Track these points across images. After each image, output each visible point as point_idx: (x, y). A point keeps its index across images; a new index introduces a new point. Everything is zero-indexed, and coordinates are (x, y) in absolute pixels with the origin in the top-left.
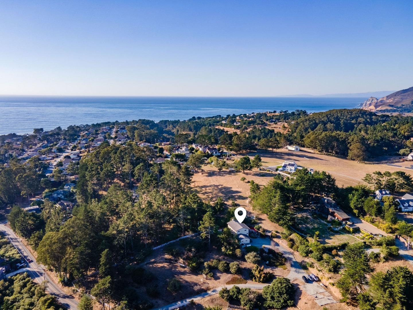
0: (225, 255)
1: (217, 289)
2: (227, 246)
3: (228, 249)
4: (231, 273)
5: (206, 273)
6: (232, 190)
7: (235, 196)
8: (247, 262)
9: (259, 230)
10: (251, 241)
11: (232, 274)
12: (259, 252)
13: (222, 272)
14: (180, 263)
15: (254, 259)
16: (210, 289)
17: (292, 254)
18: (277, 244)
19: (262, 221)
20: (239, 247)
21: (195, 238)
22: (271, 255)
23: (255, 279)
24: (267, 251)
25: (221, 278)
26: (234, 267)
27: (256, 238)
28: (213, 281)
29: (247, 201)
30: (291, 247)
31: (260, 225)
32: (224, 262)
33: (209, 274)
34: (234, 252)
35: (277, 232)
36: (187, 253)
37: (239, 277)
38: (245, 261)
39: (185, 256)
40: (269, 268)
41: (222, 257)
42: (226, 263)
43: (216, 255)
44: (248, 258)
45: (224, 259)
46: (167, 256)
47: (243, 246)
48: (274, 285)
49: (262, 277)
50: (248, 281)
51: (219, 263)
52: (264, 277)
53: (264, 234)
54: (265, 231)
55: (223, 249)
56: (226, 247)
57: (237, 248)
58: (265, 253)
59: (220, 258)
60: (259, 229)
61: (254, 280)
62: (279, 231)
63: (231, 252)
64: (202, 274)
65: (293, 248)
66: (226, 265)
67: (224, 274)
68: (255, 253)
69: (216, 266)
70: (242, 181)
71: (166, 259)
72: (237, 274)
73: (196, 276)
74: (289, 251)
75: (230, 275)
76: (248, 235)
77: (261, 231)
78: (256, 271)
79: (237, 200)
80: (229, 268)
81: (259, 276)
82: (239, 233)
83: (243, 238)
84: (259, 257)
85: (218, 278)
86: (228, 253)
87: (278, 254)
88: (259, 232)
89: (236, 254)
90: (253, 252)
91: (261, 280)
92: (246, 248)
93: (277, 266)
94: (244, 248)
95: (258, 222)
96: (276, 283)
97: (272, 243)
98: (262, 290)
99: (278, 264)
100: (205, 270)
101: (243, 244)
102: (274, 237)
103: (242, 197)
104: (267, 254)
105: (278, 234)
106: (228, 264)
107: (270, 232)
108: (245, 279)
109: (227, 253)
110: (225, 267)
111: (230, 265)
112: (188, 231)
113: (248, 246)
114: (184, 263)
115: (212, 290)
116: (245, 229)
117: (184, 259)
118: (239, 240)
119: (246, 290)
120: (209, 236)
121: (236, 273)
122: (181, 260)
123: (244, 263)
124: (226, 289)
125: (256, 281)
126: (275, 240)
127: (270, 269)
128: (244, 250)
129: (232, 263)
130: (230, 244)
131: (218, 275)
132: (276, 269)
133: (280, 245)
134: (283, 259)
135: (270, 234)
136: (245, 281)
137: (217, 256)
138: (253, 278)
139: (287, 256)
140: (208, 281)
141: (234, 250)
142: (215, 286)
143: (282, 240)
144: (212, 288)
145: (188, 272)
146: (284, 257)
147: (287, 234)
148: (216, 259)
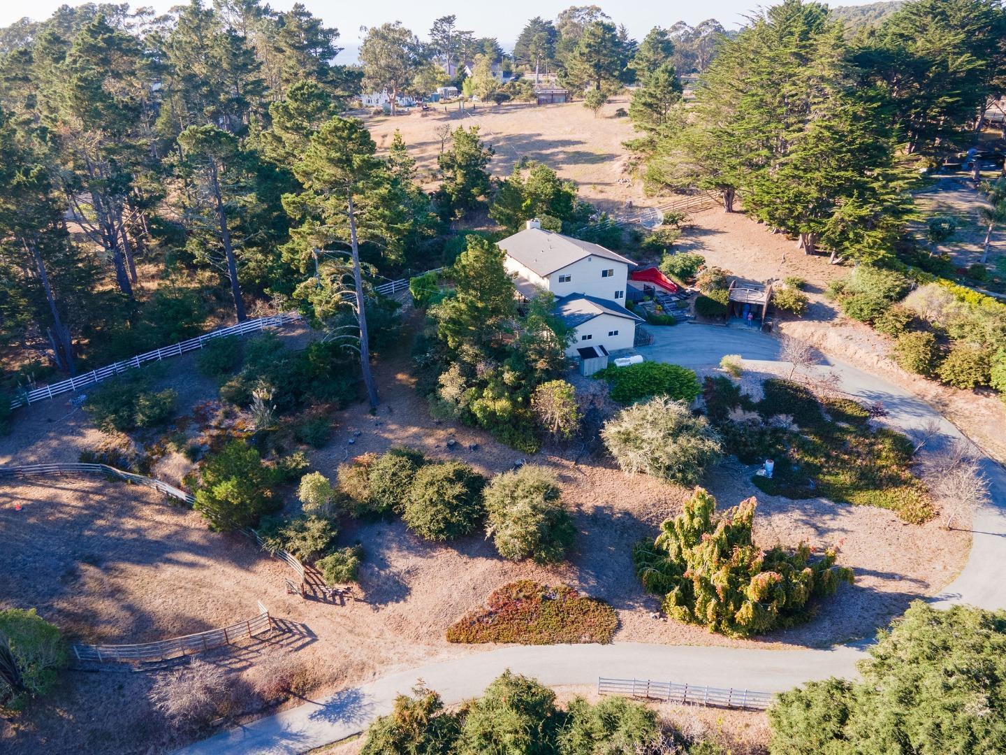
0: (468, 421)
1: (366, 687)
2: (481, 366)
3: (482, 385)
4: (490, 551)
5: (305, 553)
6: (543, 141)
8: (618, 467)
9: (693, 283)
10: (641, 341)
11: (501, 558)
12: (699, 403)
13: (424, 546)
14: (167, 479)
15: (671, 448)
16: (316, 685)
17: (939, 408)
18: (815, 356)
19: (703, 238)
20: (559, 370)
21: (299, 331)
22: (784, 420)
23: (686, 599)
24: (757, 395)
25: (416, 586)
26: (522, 506)
27: (672, 322)
29: (616, 167)
30: (929, 369)
31: (693, 254)
32: (449, 468)
33: (329, 559)
34: (527, 401)
35: (803, 286)
36: (229, 415)
37: (556, 583)
38: (598, 454)
39: (204, 438)
40: (782, 510)
41: (441, 434)
42: (459, 475)
43: (404, 424)
44: (627, 439)
45: (453, 447)
46: (95, 438)
47: (591, 366)
49: (751, 593)
50: (624, 615)
51: (410, 477)
52: (768, 595)
53: (722, 297)
54: (723, 282)
55: (450, 386)
56: (469, 372)
57: (549, 375)
58: (747, 404)
59: (430, 441)
60: (687, 274)
61: (676, 611)
62: (812, 280)
63: (502, 405)
64: (280, 556)
65: (945, 370)
66: (458, 489)
67: (446, 557)
68: (677, 409)
69: (386, 500)
70: (590, 112)
71: (87, 456)
72: (540, 561)
74: (907, 393)
75: (483, 565)
76: (622, 302)
77: (701, 286)
78: (695, 536)
79: (565, 166)
80: (484, 516)
81: (720, 579)
82: (564, 290)
83: (592, 317)
84: (707, 434)
85: (396, 590)
86: (484, 409)
87: (836, 412)
88: (689, 289)
89: (537, 416)
90: (658, 402)
91: (745, 613)
92: (610, 375)
93: (841, 497)
94: (600, 374)
95: (679, 242)
97: (792, 350)
98: (762, 722)
99: (845, 478)
100: (303, 529)
101: (588, 353)
102: (788, 314)
103: (591, 154)
104: (754, 415)
105: (813, 298)
106: (476, 485)
107: (757, 287)
108: (600, 601)
109: (476, 407)
110: (453, 508)
111: (486, 491)
112: (267, 299)
113: (620, 362)
114: (189, 479)
115: (325, 696)
116: (608, 266)
117: (193, 454)
118: (565, 326)
121: (528, 555)
122: (176, 463)
123: (599, 471)
125: (692, 618)
126: (795, 330)
127: (797, 514)
128: (594, 387)
129: (509, 478)
130: (498, 354)
131: (399, 561)
132: (843, 520)
133: (830, 357)
134: (884, 446)
135: (761, 298)
136: (599, 616)
137: (414, 430)
138: (672, 595)
139: (902, 422)
140: (315, 616)
141: (525, 387)
142: (358, 656)
143: (846, 331)
144: (334, 679)
145: (195, 537)
146: (883, 432)
147: (875, 295)
148: (398, 453)
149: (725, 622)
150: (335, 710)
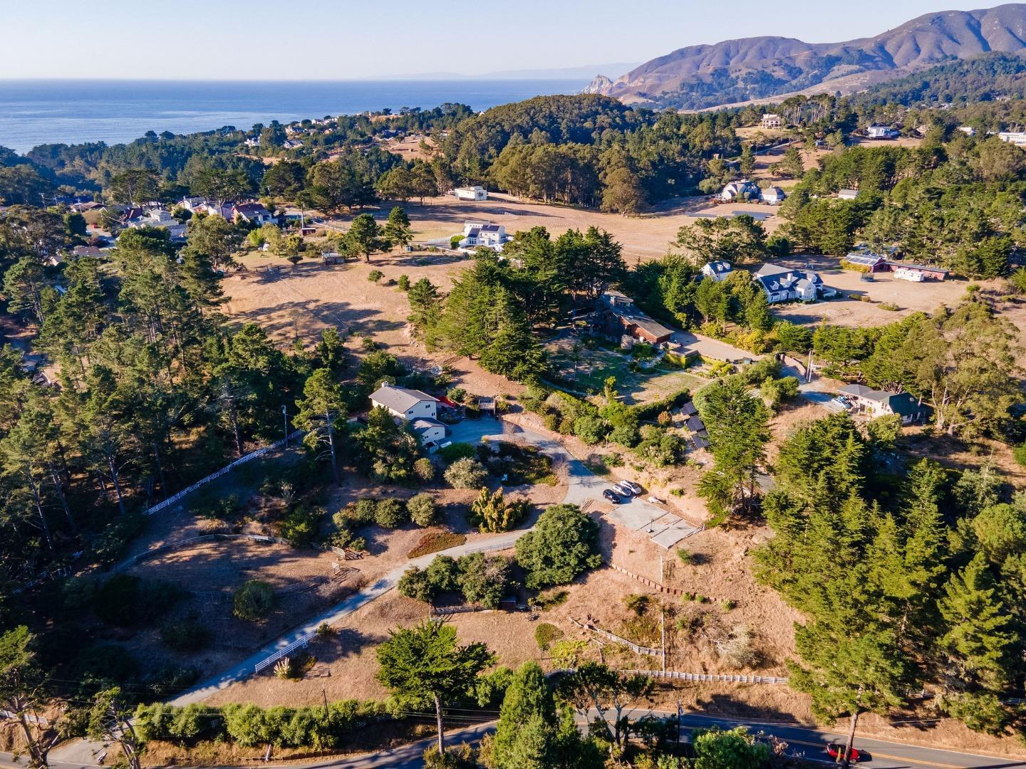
0: (388, 481)
1: (386, 578)
2: (389, 458)
3: (390, 466)
4: (415, 526)
5: (342, 543)
6: (352, 310)
7: (366, 323)
8: (453, 488)
9: (463, 402)
10: (448, 433)
11: (419, 527)
12: (477, 457)
13: (388, 531)
14: (252, 533)
15: (471, 476)
16: (368, 582)
17: (560, 443)
18: (518, 429)
19: (462, 377)
20: (423, 452)
21: (278, 455)
22: (508, 458)
23: (486, 525)
24: (497, 449)
25: (389, 545)
26: (424, 507)
27: (457, 422)
28: (368, 558)
29: (406, 332)
30: (556, 428)
31: (460, 387)
32: (391, 500)
33: (354, 543)
34: (411, 470)
35: (509, 398)
36: (268, 501)
37: (440, 532)
38: (445, 485)
39: (263, 512)
40: (512, 491)
41: (377, 489)
42: (395, 503)
43: (359, 488)
44: (454, 476)
45: (384, 493)
46: (203, 524)
47: (432, 450)
48: (545, 528)
49: (505, 517)
50: (466, 536)
51: (376, 508)
52: (510, 515)
53: (476, 408)
54: (476, 400)
55: (379, 468)
56: (384, 461)
57: (419, 457)
58: (494, 454)
59: (374, 493)
60: (460, 399)
61: (483, 529)
62: (513, 394)
63: (403, 472)
64: (330, 549)
65: (561, 429)
66: (397, 507)
67: (398, 533)
68: (470, 461)
69: (368, 517)
70: (373, 283)
71: (202, 533)
72: (435, 525)
73: (314, 560)
74: (551, 439)
75: (412, 532)
76: (435, 417)
77: (466, 403)
78: (485, 503)
79: (376, 333)
80: (409, 514)
81: (495, 515)
82: (412, 417)
83: (428, 428)
84: (482, 469)
85: (384, 548)
86: (396, 475)
87: (526, 451)
88: (461, 404)
89: (417, 473)
90: (463, 460)
91: (505, 523)
92: (441, 452)
93: (531, 483)
94: (437, 452)
95: (452, 380)
96: (550, 522)
97: (507, 428)
98: (514, 549)
99: (533, 475)
100: (339, 535)
101: (430, 445)
102: (504, 412)
103: (388, 322)
104: (498, 458)
105: (513, 403)
106: (403, 505)
107: (489, 400)
108: (457, 533)
109: (392, 474)
110: (397, 514)
111: (408, 506)
112: (253, 441)
113: (443, 446)
114: (265, 531)
115: (373, 584)
116: (427, 403)
117: (262, 520)
118: (418, 434)
119: (472, 559)
120: (328, 439)
121: (429, 524)
122: (255, 526)
123: (445, 491)
124: (417, 570)
125: (489, 531)
126: (508, 417)
127: (517, 491)
128: (435, 458)
129: (416, 498)
130: (394, 451)
131: (380, 539)
132: (532, 490)
133: (523, 428)
134: (544, 462)
135: (492, 406)
136: (459, 537)
137: (364, 490)
138: (481, 525)
139: (549, 451)
140: (353, 564)
141: (410, 463)
142: (378, 571)
143: (527, 416)
144: (373, 579)
145: (283, 552)
146: (543, 456)
147: (536, 398)
148: (364, 499)
149: (500, 529)
150: (379, 586)
